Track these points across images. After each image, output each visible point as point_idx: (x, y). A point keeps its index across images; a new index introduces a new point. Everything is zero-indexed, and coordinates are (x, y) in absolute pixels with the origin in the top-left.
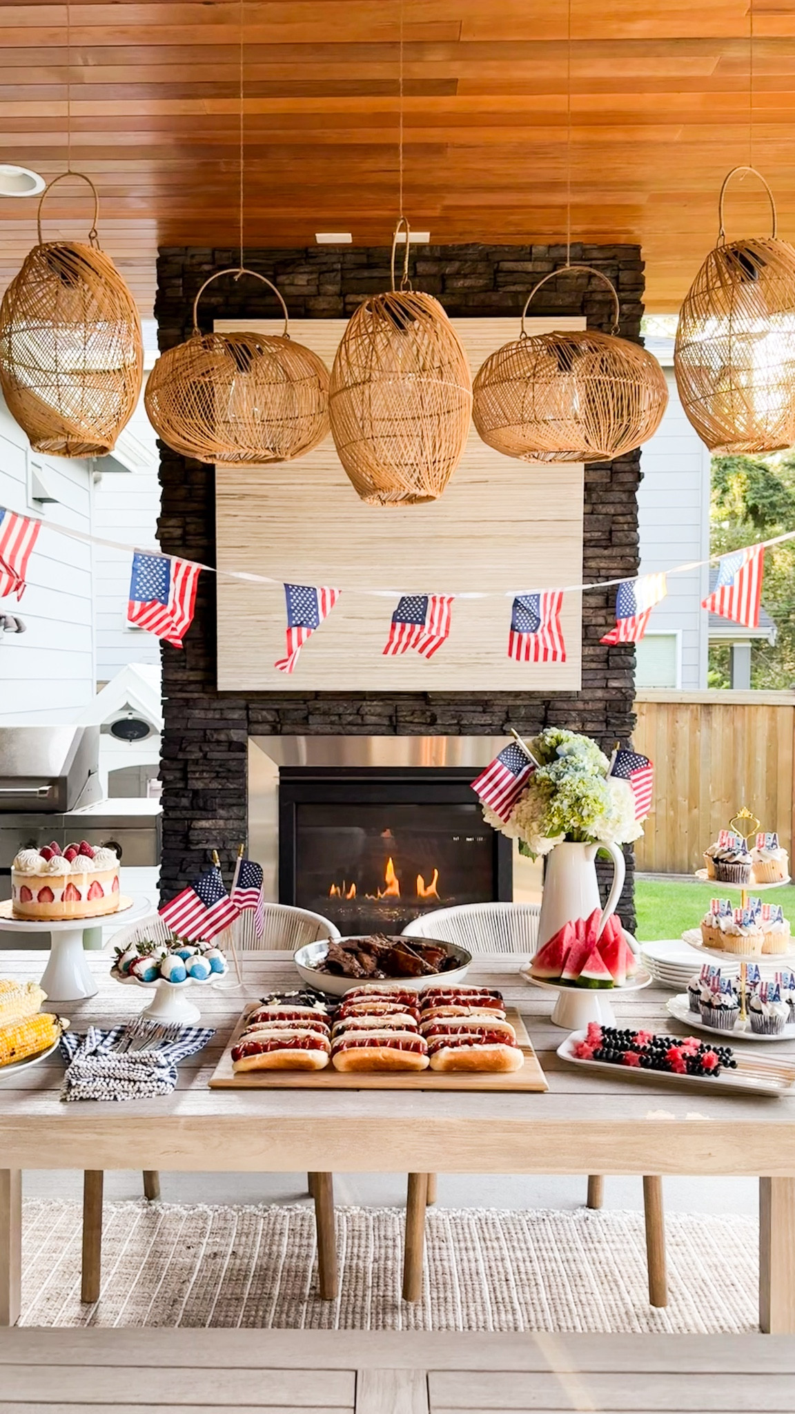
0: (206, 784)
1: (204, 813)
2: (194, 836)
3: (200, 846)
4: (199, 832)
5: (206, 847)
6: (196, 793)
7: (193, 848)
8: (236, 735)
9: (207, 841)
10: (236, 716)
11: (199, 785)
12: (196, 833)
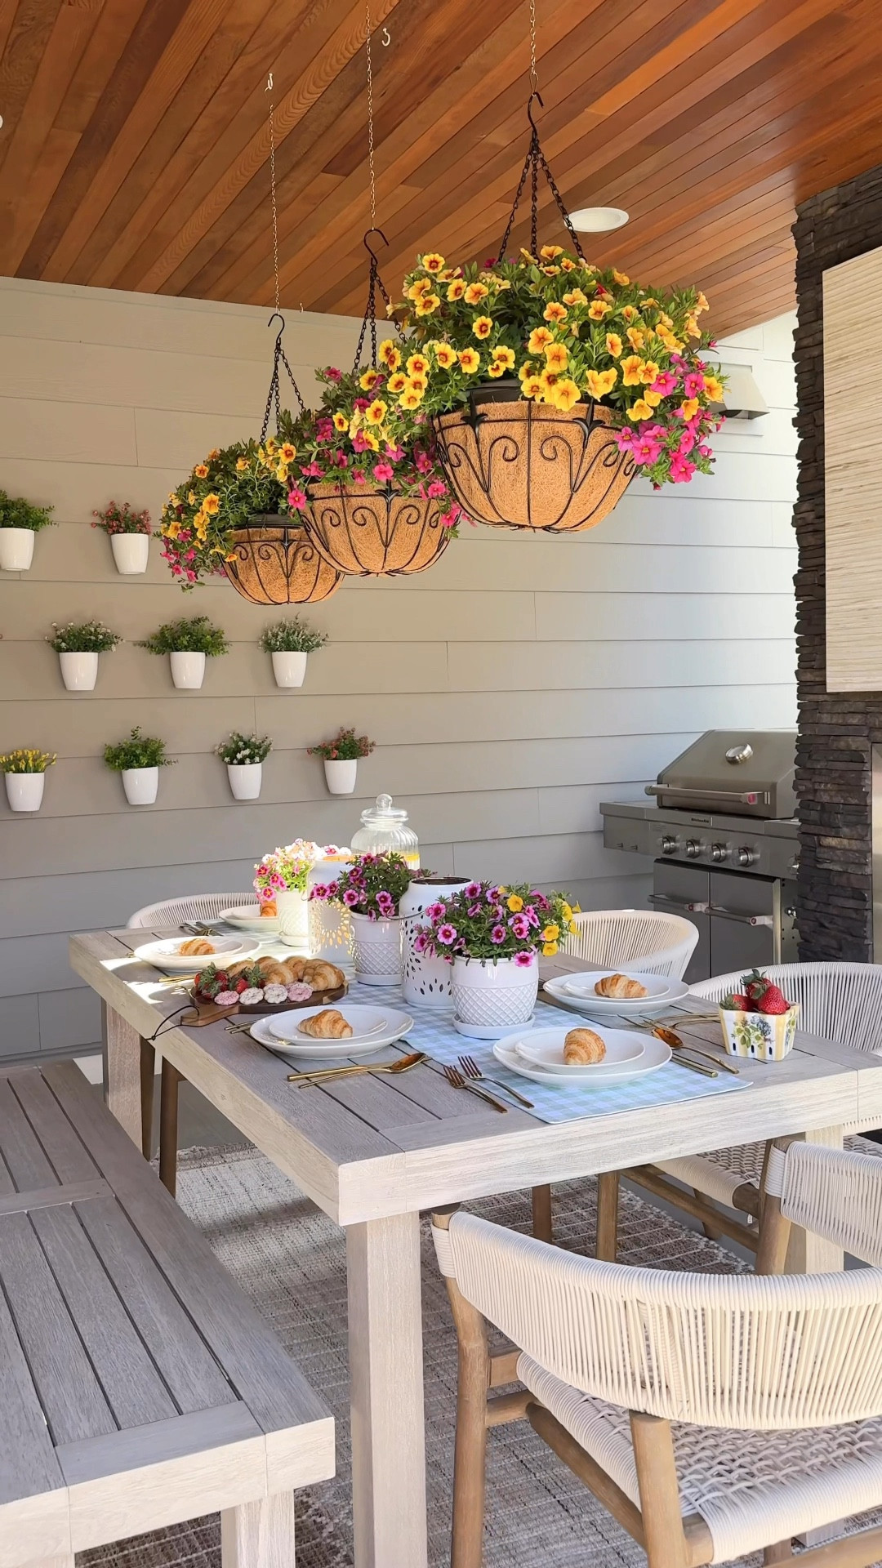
0: (831, 797)
1: (828, 829)
2: (822, 854)
3: (825, 866)
4: (826, 850)
5: (831, 867)
6: (823, 804)
7: (818, 866)
8: (855, 743)
9: (832, 861)
10: (855, 721)
11: (825, 798)
12: (822, 850)
